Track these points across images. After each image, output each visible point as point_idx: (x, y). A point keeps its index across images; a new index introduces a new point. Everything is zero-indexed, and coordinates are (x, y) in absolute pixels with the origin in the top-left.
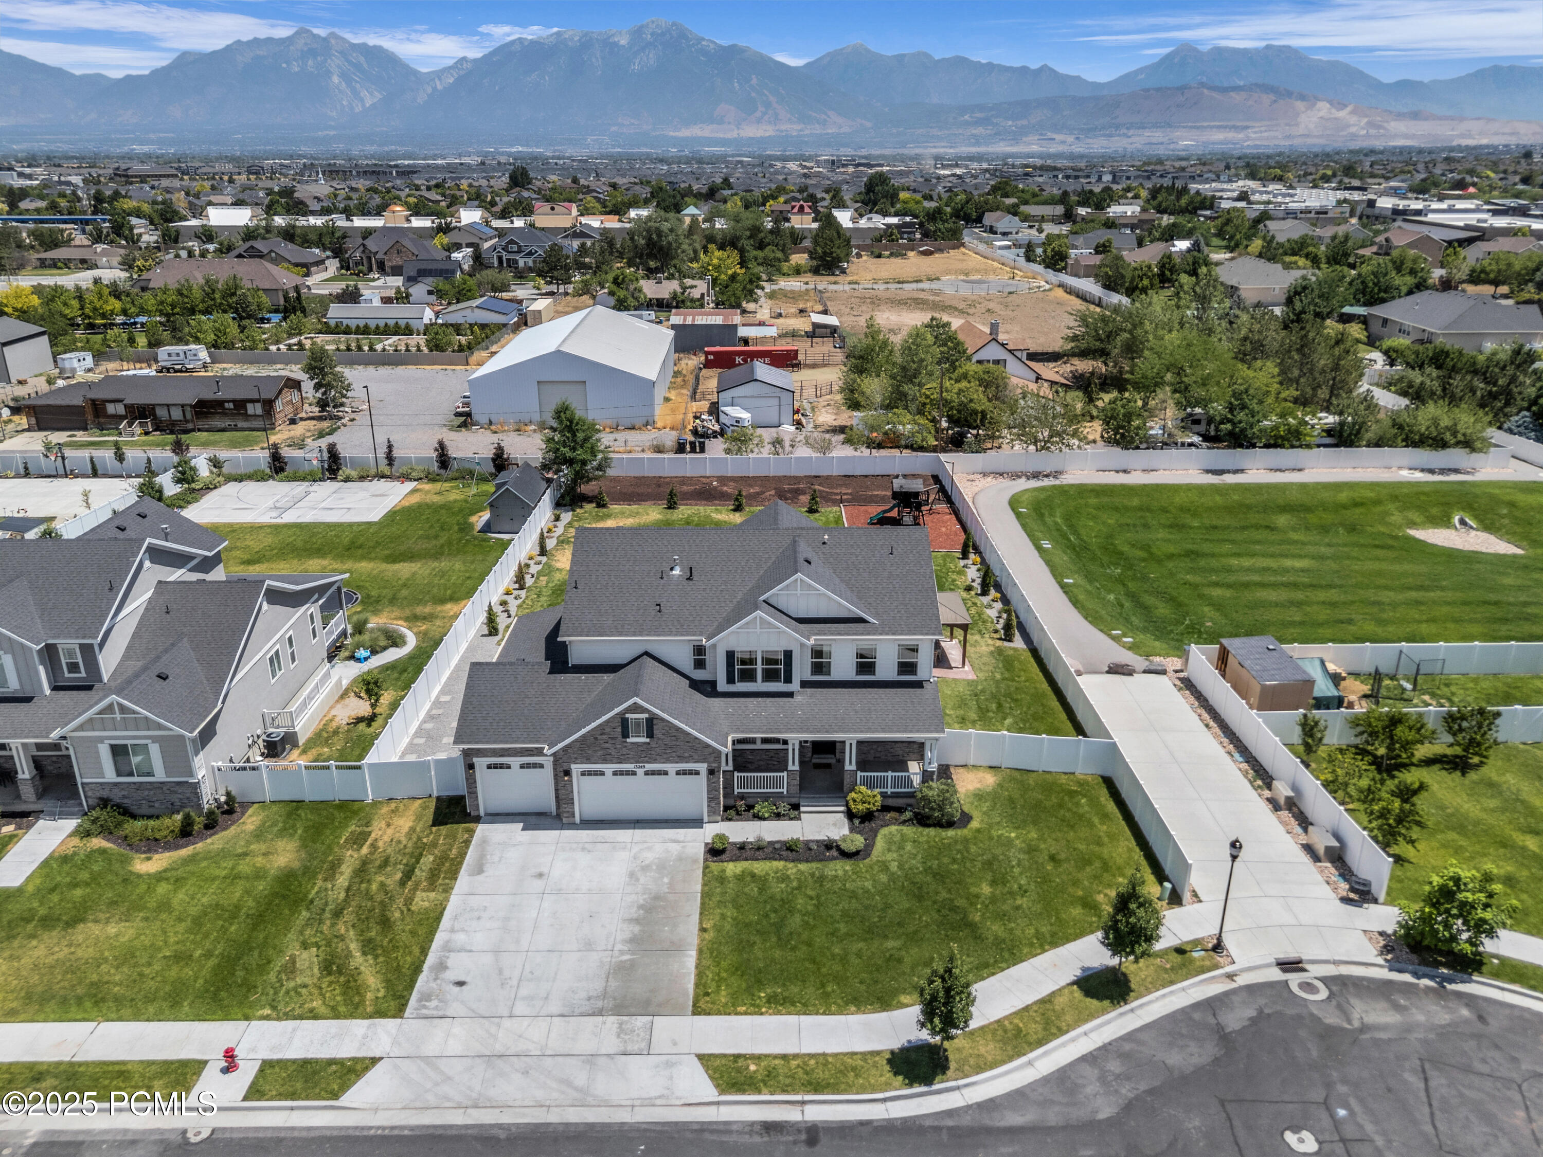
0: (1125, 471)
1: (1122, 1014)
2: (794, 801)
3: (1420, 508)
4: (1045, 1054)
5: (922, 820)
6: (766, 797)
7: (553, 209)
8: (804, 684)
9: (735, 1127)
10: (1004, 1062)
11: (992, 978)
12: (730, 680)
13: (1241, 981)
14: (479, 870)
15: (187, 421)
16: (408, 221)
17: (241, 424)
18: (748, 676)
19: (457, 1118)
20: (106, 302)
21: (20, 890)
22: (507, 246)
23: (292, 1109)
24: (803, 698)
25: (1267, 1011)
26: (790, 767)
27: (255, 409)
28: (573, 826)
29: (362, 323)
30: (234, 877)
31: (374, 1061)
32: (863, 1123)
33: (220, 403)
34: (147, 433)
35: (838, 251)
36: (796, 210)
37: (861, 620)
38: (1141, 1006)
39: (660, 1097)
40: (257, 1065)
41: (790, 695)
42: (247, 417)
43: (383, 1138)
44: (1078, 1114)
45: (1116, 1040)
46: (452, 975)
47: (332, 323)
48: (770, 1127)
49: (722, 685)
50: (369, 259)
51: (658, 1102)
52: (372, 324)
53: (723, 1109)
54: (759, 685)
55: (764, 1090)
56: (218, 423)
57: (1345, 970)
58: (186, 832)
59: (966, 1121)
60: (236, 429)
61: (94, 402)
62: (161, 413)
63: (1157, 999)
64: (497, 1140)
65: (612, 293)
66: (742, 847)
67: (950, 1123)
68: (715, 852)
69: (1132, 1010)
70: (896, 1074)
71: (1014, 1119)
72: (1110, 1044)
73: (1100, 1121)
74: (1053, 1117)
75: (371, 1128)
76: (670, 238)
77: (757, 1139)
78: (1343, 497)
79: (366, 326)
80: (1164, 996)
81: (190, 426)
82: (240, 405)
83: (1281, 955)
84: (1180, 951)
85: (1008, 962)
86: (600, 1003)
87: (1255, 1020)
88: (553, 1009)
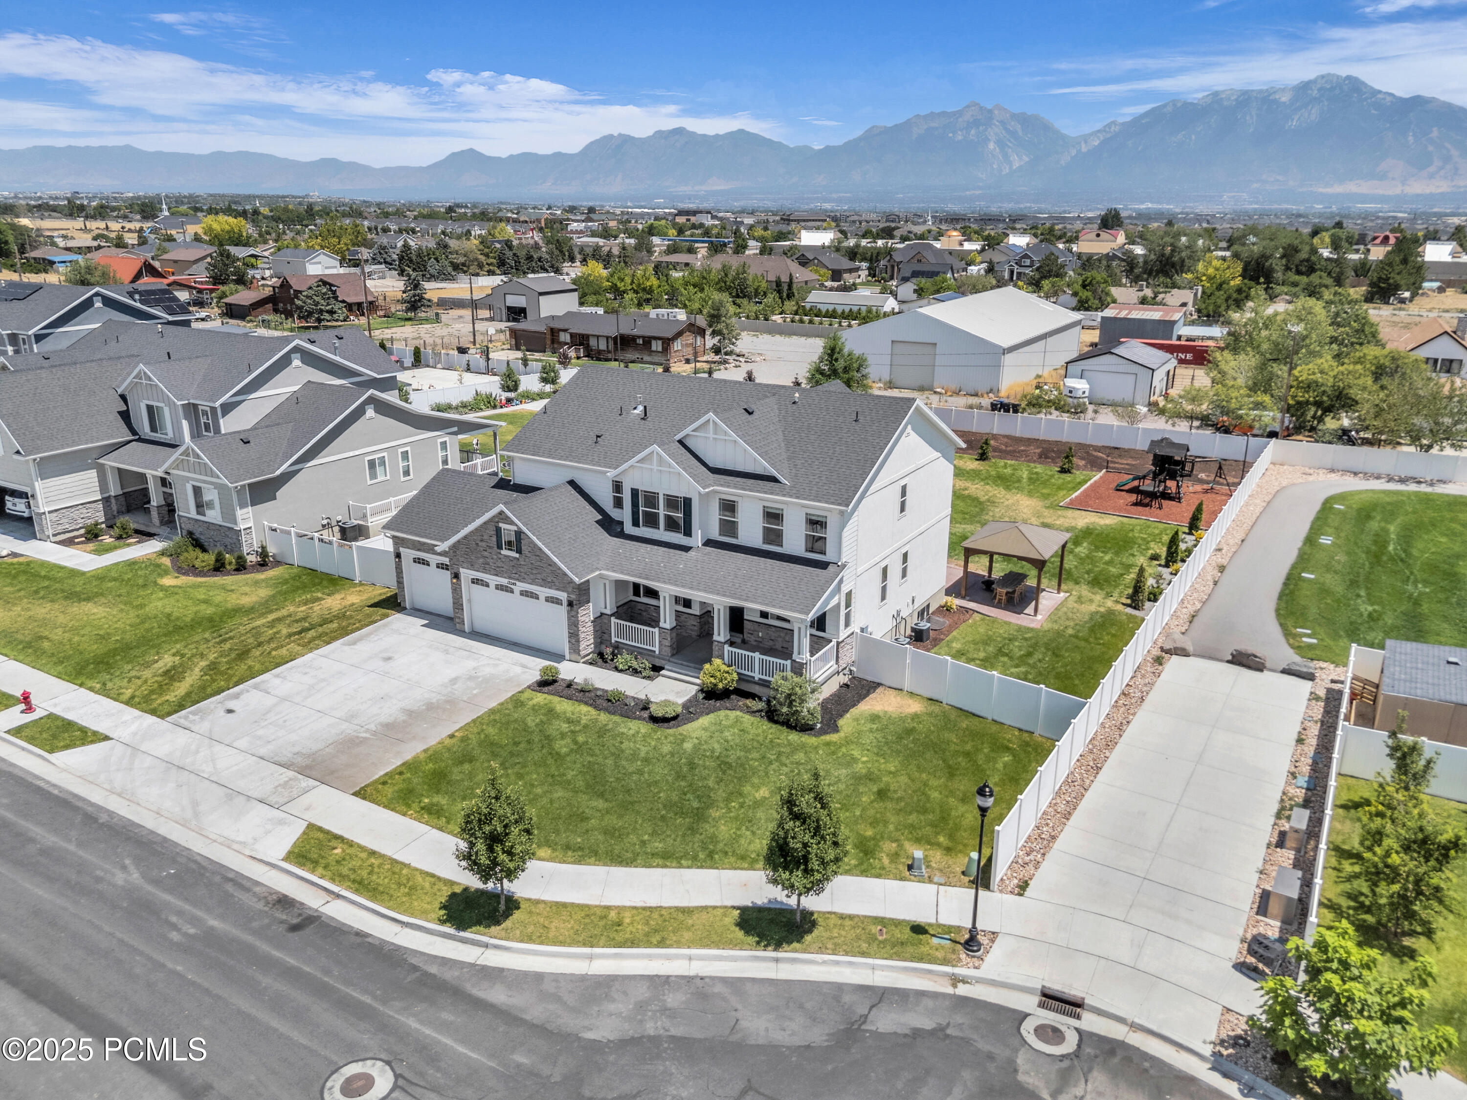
1: (757, 958)
2: (658, 663)
4: (616, 956)
5: (771, 715)
6: (632, 650)
7: (1098, 235)
8: (709, 543)
9: (257, 889)
10: (562, 943)
11: (659, 870)
12: (636, 523)
13: (962, 990)
14: (354, 643)
15: (609, 352)
16: (961, 245)
17: (647, 358)
18: (652, 521)
19: (96, 796)
20: (648, 279)
21: (83, 573)
22: (1020, 260)
23: (23, 749)
24: (701, 555)
25: (951, 1031)
26: (662, 624)
27: (657, 346)
28: (461, 633)
29: (831, 308)
30: (206, 602)
31: (107, 738)
32: (359, 934)
33: (634, 339)
34: (578, 358)
35: (1398, 278)
36: (1378, 241)
37: (774, 480)
38: (794, 960)
39: (241, 843)
40: (46, 713)
41: (686, 549)
42: (651, 352)
43: (39, 789)
44: (569, 1022)
45: (713, 978)
46: (231, 705)
47: (808, 306)
48: (284, 902)
49: (629, 528)
50: (893, 267)
51: (235, 846)
53: (274, 873)
54: (661, 534)
55: (320, 870)
56: (630, 355)
57: (1136, 1040)
58: (219, 567)
59: (449, 975)
60: (642, 362)
61: (552, 330)
62: (593, 342)
63: (824, 962)
64: (95, 820)
65: (1075, 294)
66: (570, 685)
67: (433, 969)
68: (546, 683)
69: (777, 960)
70: (444, 907)
71: (497, 995)
72: (702, 978)
73: (579, 1039)
74: (537, 1012)
75: (43, 779)
76: (1184, 254)
77: (260, 906)
79: (834, 311)
80: (837, 963)
81: (610, 356)
82: (648, 341)
83: (1057, 986)
84: (918, 929)
85: (696, 862)
86: (299, 760)
87: (917, 1033)
88: (262, 751)
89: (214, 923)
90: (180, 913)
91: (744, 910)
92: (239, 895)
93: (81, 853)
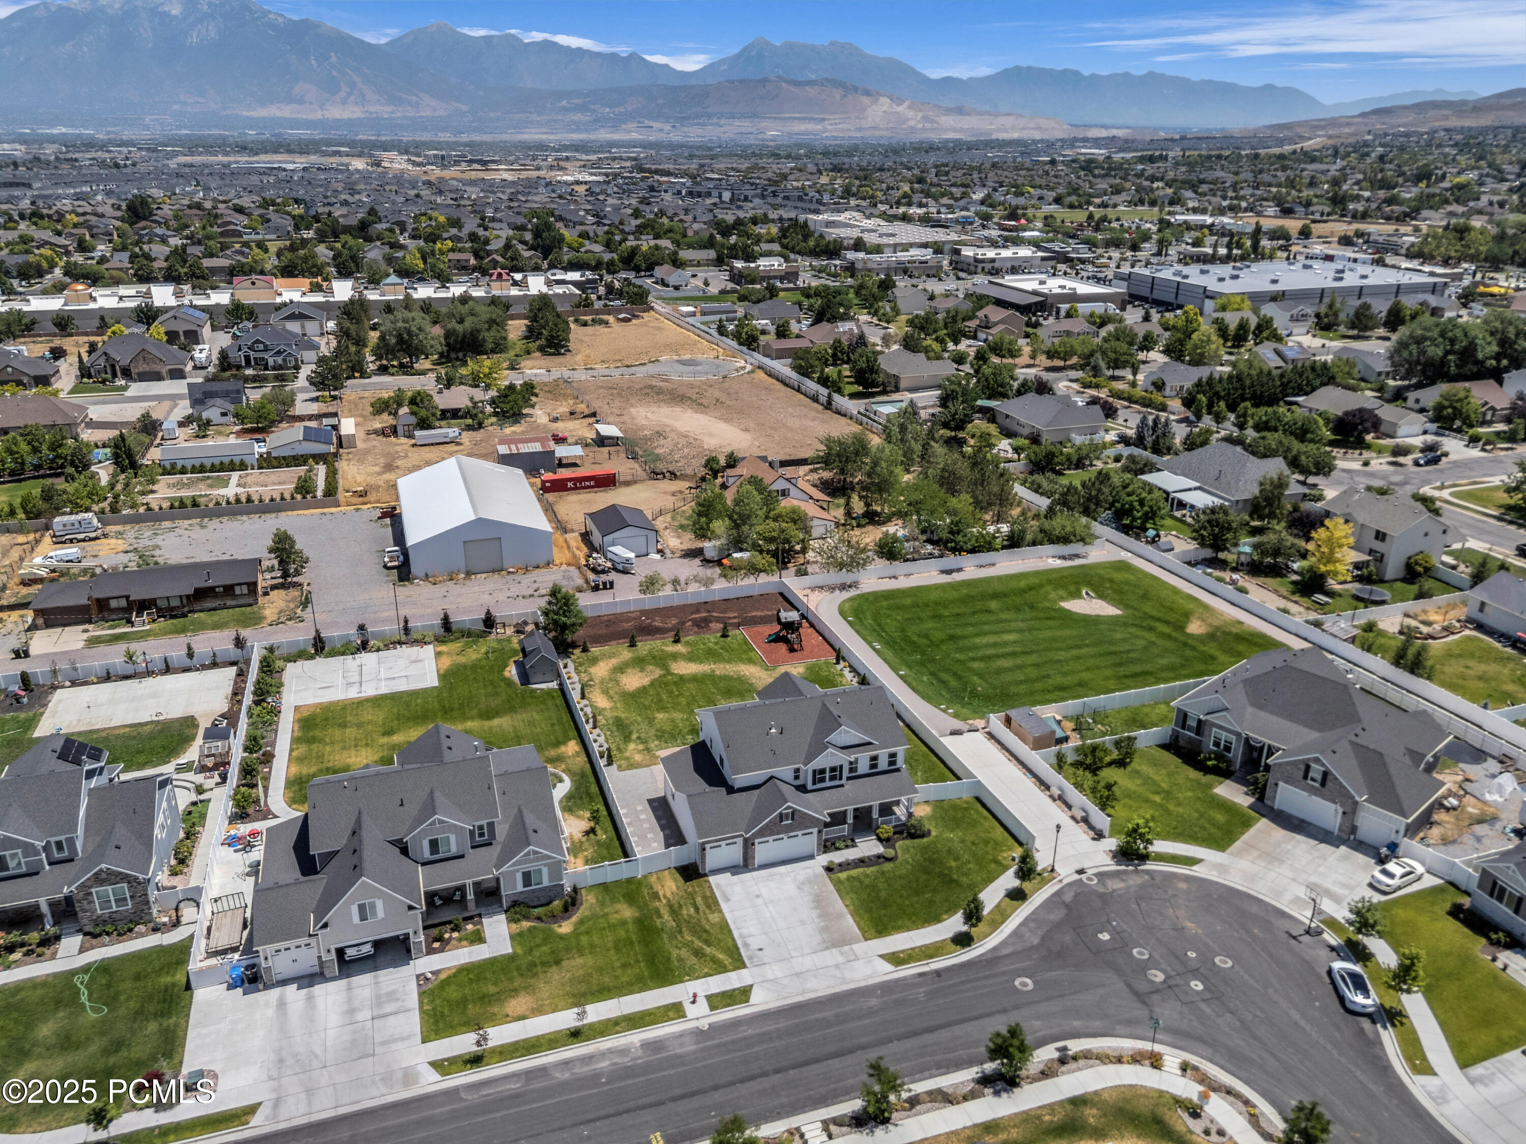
0: (895, 577)
2: (853, 838)
3: (1064, 587)
5: (912, 836)
6: (839, 838)
7: (253, 283)
8: (849, 779)
10: (993, 933)
12: (814, 783)
15: (184, 607)
16: (93, 298)
17: (229, 603)
18: (822, 780)
21: (515, 953)
22: (252, 345)
23: (733, 1010)
24: (849, 786)
25: (1078, 892)
26: (849, 823)
27: (240, 590)
28: (754, 870)
29: (197, 463)
30: (612, 926)
31: (751, 986)
33: (212, 589)
34: (155, 621)
35: (563, 335)
37: (870, 743)
38: (1030, 903)
40: (704, 998)
41: (842, 786)
42: (234, 596)
43: (780, 1011)
46: (753, 947)
47: (167, 464)
49: (810, 787)
50: (113, 366)
51: (874, 975)
52: (208, 463)
53: (900, 972)
54: (828, 783)
55: (911, 962)
56: (208, 604)
58: (567, 909)
59: (989, 956)
60: (226, 607)
61: (98, 601)
62: (164, 603)
63: (1038, 896)
64: (823, 1002)
65: (414, 413)
66: (840, 865)
67: (984, 958)
68: (829, 869)
70: (955, 946)
71: (1006, 952)
72: (1027, 917)
73: (1036, 946)
74: (1019, 947)
75: (772, 1009)
76: (421, 337)
77: (919, 980)
78: (1023, 584)
79: (202, 466)
81: (186, 610)
82: (229, 590)
83: (1075, 869)
86: (825, 945)
88: (808, 951)
89: (921, 990)
91: (1006, 896)
92: (908, 982)
93: (846, 1009)
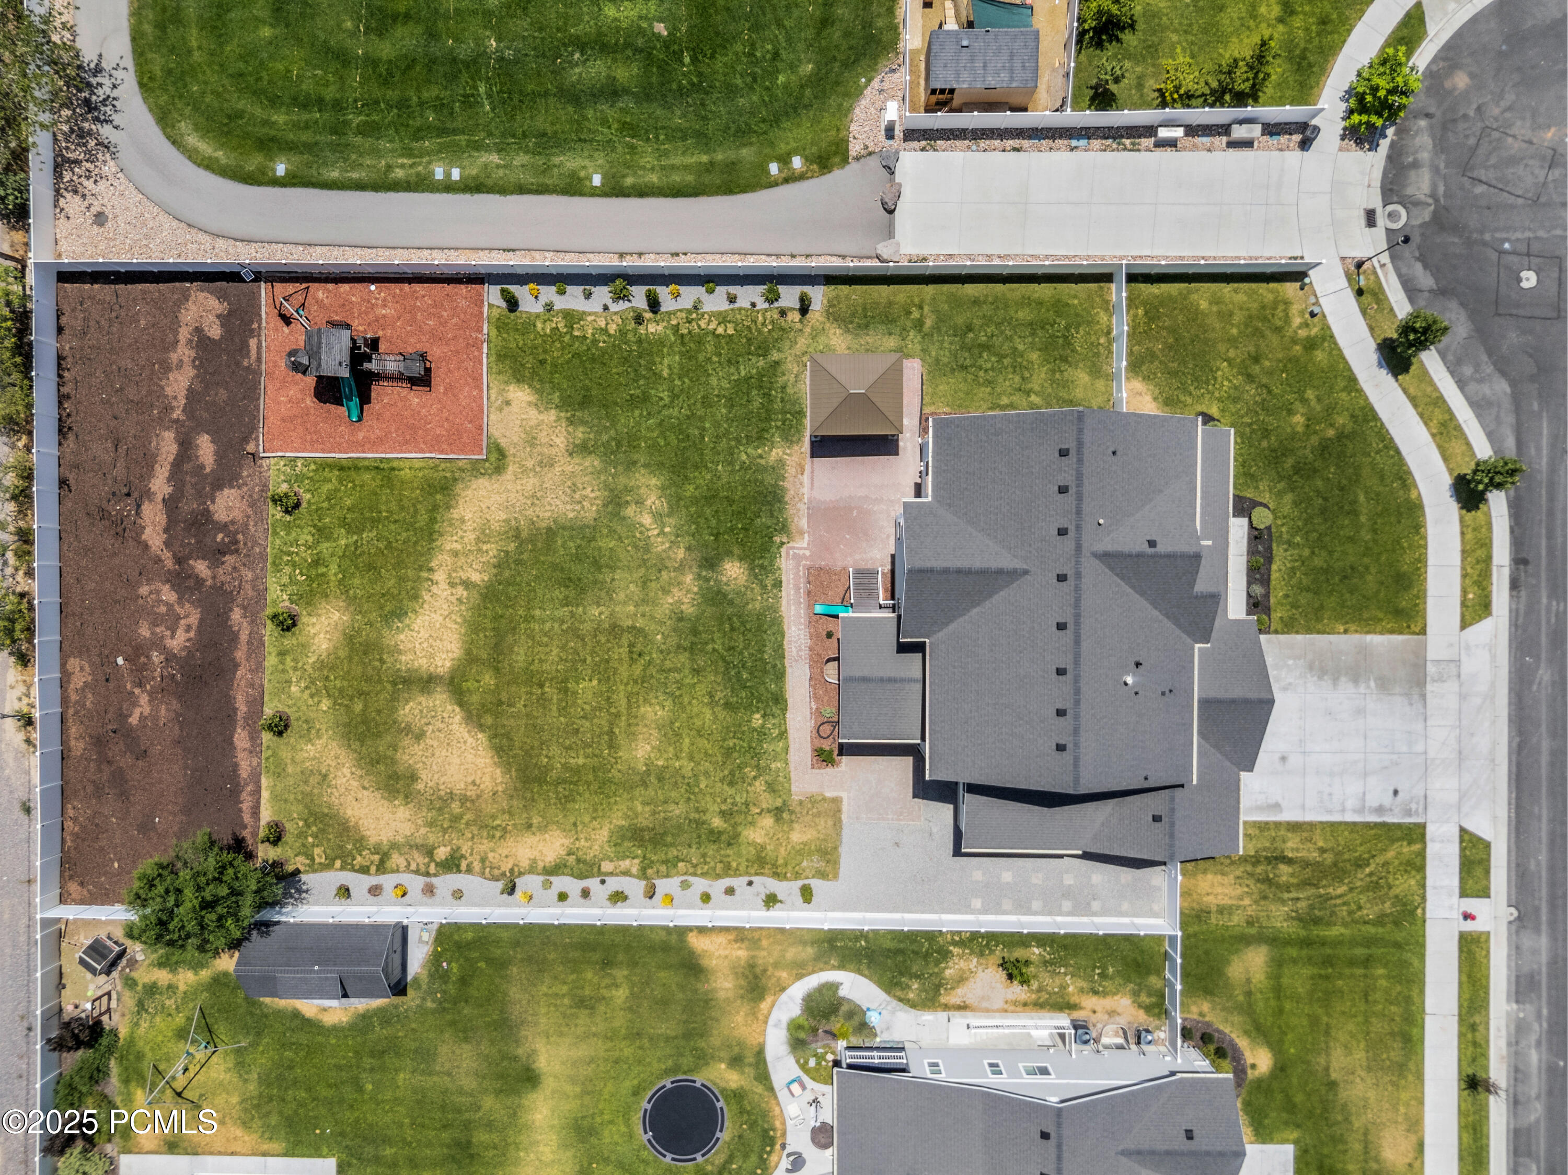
4: (1459, 412)
9: (1514, 606)
10: (1466, 440)
11: (1392, 433)
13: (1386, 260)
19: (1503, 769)
25: (1417, 254)
32: (1512, 531)
39: (1490, 651)
43: (1517, 807)
44: (1507, 403)
45: (1445, 364)
48: (1514, 585)
51: (1494, 652)
55: (1488, 590)
57: (1376, 183)
64: (1520, 743)
70: (1478, 508)
71: (1509, 443)
72: (1448, 368)
73: (1513, 392)
74: (1509, 419)
77: (1523, 593)
83: (1363, 222)
84: (1360, 292)
85: (1375, 417)
86: (1416, 697)
87: (1426, 267)
88: (1419, 726)
89: (1544, 600)
90: (1548, 621)
91: (1395, 376)
92: (1522, 612)
93: (1544, 717)
